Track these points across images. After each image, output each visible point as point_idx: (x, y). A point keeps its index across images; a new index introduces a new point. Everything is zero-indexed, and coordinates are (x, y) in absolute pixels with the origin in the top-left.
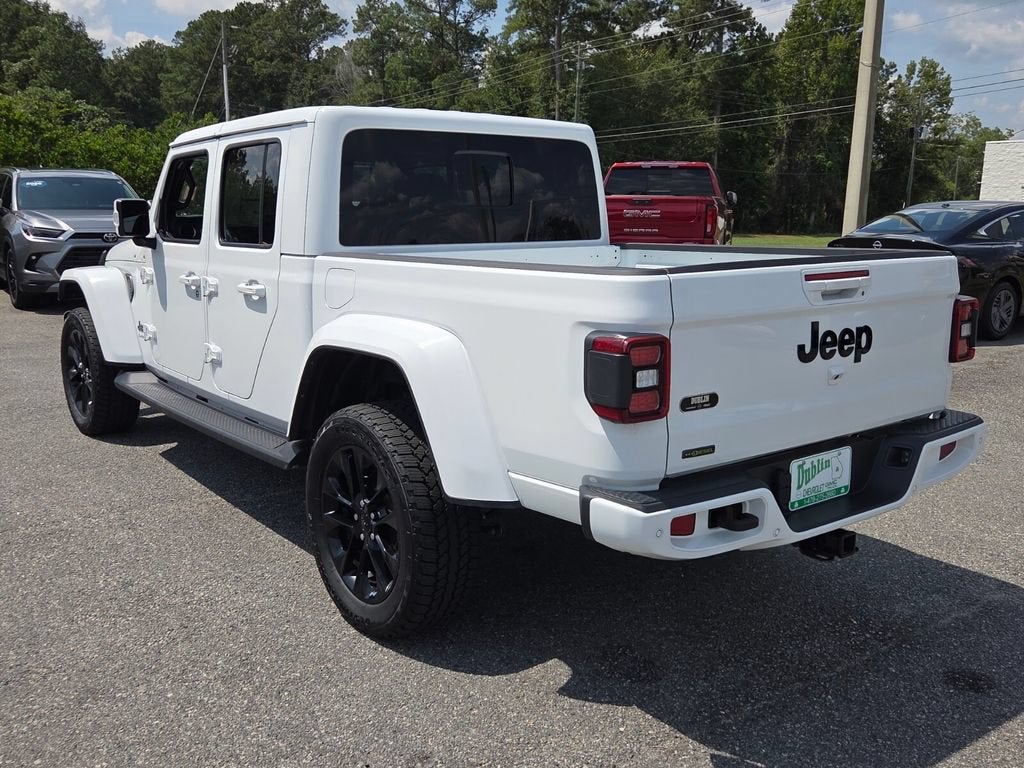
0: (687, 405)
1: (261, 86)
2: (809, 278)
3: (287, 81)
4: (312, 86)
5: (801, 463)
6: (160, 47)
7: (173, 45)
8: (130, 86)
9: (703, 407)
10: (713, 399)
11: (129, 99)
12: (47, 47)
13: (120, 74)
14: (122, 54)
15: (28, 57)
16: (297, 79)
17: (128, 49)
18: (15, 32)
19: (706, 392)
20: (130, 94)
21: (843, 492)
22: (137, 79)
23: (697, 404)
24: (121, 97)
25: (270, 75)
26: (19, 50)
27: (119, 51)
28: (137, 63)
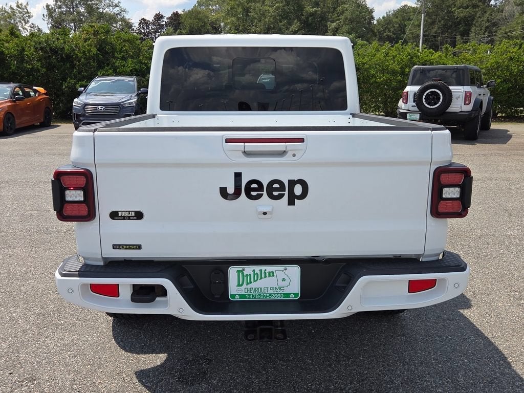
0: (114, 215)
1: (459, 23)
2: (228, 141)
3: (473, 19)
4: (488, 21)
5: (241, 269)
6: (410, 8)
7: (415, 6)
8: (392, 30)
9: (129, 219)
10: (139, 216)
11: (390, 36)
12: (348, 14)
13: (388, 23)
14: (391, 13)
15: (339, 20)
16: (480, 17)
17: (394, 11)
18: (336, 8)
19: (132, 210)
20: (391, 34)
21: (292, 297)
22: (396, 26)
23: (124, 217)
24: (387, 35)
25: (465, 17)
26: (336, 17)
27: (389, 12)
28: (397, 17)
